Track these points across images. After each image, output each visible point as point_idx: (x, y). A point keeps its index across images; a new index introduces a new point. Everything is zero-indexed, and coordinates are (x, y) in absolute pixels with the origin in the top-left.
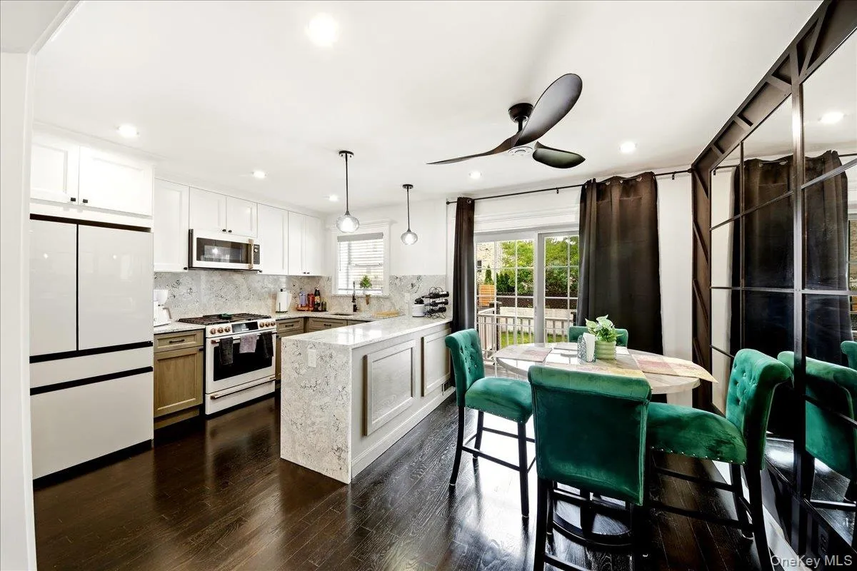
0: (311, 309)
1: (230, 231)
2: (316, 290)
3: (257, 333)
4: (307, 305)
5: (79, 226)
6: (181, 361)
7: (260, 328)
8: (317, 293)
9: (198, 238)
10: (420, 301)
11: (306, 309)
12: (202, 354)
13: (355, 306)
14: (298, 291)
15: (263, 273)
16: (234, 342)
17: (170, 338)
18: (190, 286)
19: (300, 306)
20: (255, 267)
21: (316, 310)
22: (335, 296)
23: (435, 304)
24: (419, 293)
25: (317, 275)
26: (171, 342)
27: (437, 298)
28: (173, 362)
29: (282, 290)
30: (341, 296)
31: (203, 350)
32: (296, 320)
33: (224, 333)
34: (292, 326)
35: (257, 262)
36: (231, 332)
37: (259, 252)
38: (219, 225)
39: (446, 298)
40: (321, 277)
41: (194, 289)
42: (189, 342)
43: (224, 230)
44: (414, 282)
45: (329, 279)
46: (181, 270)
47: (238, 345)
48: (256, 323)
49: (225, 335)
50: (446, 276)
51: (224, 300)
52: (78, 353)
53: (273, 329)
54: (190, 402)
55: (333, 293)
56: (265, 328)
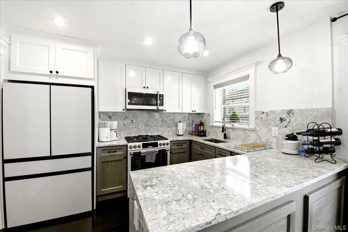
0: (197, 134)
1: (148, 88)
2: (201, 122)
3: (157, 149)
4: (195, 132)
5: (51, 86)
6: (114, 163)
7: (159, 146)
8: (202, 124)
9: (128, 92)
10: (292, 137)
11: (194, 134)
12: (126, 159)
13: (225, 135)
14: (191, 122)
15: (167, 112)
16: (142, 154)
17: (108, 150)
18: (132, 119)
19: (191, 132)
20: (161, 108)
21: (199, 135)
22: (213, 127)
23: (317, 143)
24: (289, 128)
25: (202, 112)
26: (109, 152)
27: (322, 136)
28: (110, 163)
29: (180, 122)
30: (216, 127)
31: (126, 158)
32: (185, 142)
33: (137, 149)
34: (182, 145)
35: (162, 104)
36: (141, 148)
37: (163, 99)
38: (142, 84)
39: (337, 137)
40: (203, 114)
41: (134, 121)
42: (119, 153)
43: (144, 87)
44: (284, 116)
45: (209, 115)
46: (122, 111)
47: (144, 156)
48: (157, 142)
49: (137, 150)
50: (333, 109)
51: (149, 127)
52: (51, 157)
53: (168, 147)
54: (119, 187)
55: (211, 124)
56: (162, 146)
